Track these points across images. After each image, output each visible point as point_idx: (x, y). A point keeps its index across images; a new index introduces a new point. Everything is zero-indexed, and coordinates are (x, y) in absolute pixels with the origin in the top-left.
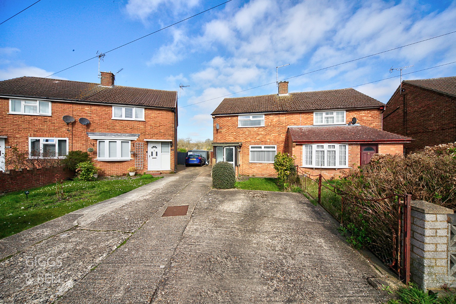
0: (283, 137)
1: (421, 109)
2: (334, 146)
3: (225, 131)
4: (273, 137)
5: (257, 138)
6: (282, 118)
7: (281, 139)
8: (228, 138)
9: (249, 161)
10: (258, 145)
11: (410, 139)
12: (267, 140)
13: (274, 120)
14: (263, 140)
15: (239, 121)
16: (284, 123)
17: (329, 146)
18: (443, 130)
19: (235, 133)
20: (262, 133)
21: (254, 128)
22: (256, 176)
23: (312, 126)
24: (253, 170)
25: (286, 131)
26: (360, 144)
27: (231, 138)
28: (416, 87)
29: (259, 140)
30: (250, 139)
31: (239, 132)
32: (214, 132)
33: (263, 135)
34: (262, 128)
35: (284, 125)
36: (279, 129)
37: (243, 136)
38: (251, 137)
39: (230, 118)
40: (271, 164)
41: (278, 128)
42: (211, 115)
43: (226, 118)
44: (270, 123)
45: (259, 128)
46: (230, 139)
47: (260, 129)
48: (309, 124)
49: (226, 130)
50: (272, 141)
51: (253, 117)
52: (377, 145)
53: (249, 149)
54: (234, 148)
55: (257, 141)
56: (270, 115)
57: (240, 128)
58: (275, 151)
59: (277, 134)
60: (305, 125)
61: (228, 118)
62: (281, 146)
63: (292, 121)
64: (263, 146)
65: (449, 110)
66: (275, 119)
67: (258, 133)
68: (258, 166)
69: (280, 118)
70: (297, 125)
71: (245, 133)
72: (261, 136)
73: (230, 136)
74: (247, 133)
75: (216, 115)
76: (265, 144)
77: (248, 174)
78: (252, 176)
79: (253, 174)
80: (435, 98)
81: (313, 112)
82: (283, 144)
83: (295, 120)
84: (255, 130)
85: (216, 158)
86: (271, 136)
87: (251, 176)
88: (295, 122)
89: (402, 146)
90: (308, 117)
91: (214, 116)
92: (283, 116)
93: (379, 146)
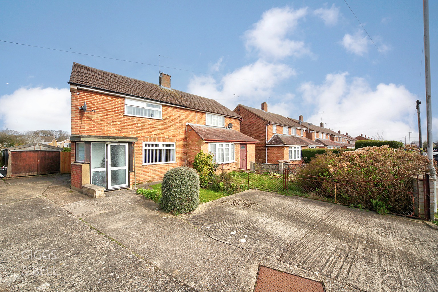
0: (182, 134)
1: (249, 123)
2: (223, 144)
3: (99, 117)
4: (172, 133)
5: (153, 133)
6: (181, 113)
7: (180, 137)
8: (106, 128)
9: (142, 163)
10: (155, 142)
11: (258, 141)
12: (166, 136)
13: (173, 114)
14: (161, 136)
15: (125, 105)
16: (182, 119)
17: (219, 144)
18: (260, 136)
19: (119, 123)
20: (160, 127)
21: (149, 119)
22: (152, 182)
23: (205, 126)
24: (148, 174)
25: (185, 128)
26: (239, 144)
27: (112, 129)
28: (246, 110)
29: (155, 135)
30: (143, 134)
31: (127, 122)
32: (74, 116)
33: (160, 130)
34: (160, 121)
35: (183, 121)
36: (178, 125)
37: (132, 129)
38: (145, 130)
39: (109, 98)
40: (170, 164)
41: (177, 123)
42: (68, 83)
43: (102, 97)
44: (169, 116)
45: (156, 120)
46: (110, 130)
47: (157, 122)
48: (203, 123)
49: (102, 115)
50: (171, 138)
51: (148, 105)
52: (246, 144)
53: (142, 146)
54: (127, 145)
55: (153, 137)
56: (169, 108)
57: (128, 117)
58: (174, 149)
59: (176, 131)
60: (200, 124)
61: (105, 98)
62: (179, 144)
63: (190, 118)
64: (160, 144)
65: (262, 126)
66: (173, 112)
67: (155, 126)
68: (155, 168)
69: (179, 113)
70: (194, 123)
71: (136, 124)
72: (158, 131)
73: (109, 125)
74: (139, 125)
75: (81, 86)
76: (163, 141)
77: (141, 182)
78: (147, 183)
79: (148, 180)
80: (256, 118)
81: (205, 113)
82: (182, 142)
83: (192, 118)
84: (151, 122)
85: (90, 164)
86: (170, 131)
87: (145, 183)
88: (193, 120)
89: (254, 145)
90: (202, 117)
91: (75, 88)
92: (181, 111)
93: (247, 145)
